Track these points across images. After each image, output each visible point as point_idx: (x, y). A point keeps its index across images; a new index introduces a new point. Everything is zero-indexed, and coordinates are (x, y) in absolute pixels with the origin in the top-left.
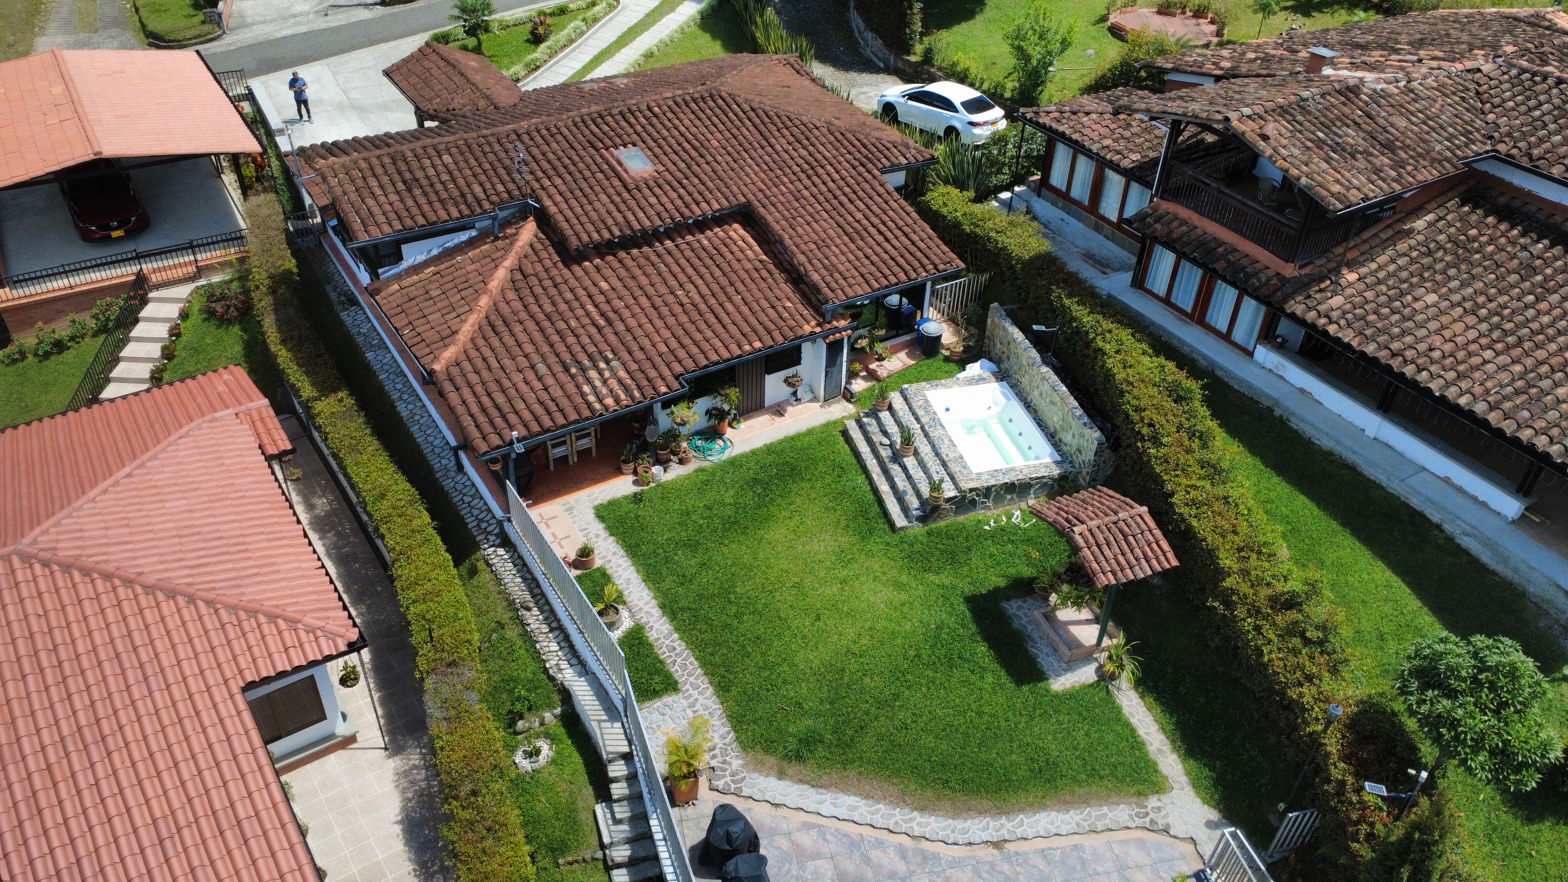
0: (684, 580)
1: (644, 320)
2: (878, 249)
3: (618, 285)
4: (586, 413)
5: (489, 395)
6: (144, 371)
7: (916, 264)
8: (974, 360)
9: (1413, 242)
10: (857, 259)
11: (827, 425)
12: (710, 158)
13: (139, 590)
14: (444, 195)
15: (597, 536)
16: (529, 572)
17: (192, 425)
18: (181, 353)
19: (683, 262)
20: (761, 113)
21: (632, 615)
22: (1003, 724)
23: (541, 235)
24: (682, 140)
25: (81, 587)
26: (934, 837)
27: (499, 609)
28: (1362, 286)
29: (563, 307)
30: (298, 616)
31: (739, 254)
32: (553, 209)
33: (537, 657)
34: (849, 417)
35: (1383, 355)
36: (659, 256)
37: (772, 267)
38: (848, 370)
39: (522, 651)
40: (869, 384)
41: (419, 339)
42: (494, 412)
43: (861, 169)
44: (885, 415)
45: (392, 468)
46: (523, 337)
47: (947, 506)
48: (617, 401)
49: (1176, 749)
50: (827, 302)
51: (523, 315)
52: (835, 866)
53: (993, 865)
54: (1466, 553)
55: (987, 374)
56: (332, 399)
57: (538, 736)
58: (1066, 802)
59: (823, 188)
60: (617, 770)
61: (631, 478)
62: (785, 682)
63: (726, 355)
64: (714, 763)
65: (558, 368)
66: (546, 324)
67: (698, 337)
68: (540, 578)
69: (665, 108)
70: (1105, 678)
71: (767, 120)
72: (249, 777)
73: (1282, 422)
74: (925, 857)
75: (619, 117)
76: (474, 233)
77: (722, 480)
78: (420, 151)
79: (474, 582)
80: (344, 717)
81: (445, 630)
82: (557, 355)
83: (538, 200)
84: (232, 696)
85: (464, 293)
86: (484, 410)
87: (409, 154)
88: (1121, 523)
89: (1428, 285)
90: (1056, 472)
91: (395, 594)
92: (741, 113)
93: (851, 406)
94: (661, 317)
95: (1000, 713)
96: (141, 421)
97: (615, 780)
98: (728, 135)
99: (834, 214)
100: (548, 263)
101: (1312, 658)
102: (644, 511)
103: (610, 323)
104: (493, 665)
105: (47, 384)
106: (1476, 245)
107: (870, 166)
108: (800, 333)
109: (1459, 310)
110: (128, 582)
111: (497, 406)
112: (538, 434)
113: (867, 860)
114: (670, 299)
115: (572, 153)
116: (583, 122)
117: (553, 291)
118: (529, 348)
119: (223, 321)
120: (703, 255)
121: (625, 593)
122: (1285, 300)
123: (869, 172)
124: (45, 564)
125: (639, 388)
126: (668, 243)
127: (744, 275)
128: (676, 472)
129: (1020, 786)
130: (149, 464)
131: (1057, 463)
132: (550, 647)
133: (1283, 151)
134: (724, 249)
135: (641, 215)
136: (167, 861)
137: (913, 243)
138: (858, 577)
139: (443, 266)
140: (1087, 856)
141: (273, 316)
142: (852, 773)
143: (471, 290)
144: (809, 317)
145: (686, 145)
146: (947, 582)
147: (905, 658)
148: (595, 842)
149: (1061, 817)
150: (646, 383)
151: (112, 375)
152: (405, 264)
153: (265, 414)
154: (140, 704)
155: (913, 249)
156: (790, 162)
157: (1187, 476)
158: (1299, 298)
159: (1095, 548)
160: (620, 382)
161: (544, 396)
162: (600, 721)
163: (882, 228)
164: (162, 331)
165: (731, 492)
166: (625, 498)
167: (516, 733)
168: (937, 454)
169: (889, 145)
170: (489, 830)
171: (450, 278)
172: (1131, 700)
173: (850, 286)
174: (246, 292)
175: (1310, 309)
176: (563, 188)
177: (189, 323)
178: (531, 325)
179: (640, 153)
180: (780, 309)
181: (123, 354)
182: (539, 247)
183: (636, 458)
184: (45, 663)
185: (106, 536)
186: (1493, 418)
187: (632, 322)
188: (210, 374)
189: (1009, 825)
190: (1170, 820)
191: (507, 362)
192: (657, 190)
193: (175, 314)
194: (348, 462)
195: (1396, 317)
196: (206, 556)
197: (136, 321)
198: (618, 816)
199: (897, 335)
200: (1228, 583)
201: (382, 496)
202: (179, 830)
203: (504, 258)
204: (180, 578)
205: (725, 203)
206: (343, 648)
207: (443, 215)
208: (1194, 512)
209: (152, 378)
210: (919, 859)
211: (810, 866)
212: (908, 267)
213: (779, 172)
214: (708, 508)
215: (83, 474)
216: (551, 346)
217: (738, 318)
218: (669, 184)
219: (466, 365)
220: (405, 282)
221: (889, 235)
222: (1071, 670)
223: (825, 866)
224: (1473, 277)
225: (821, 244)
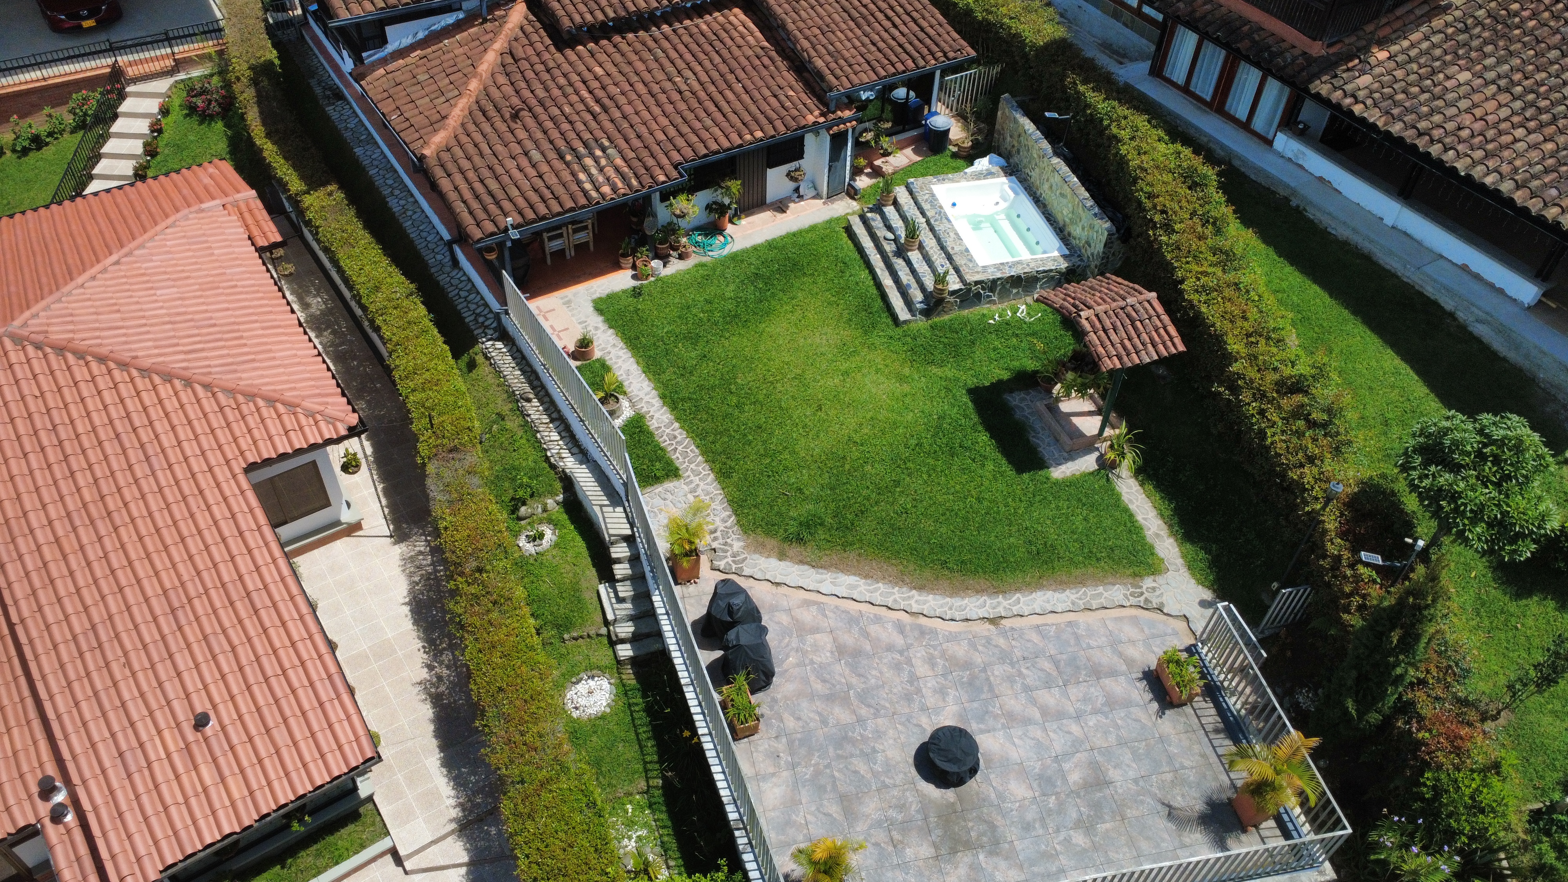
0: (685, 371)
1: (641, 107)
2: (886, 36)
3: (613, 70)
4: (583, 201)
5: (482, 181)
6: (127, 168)
7: (925, 51)
8: (983, 155)
9: (1449, 18)
10: (863, 45)
11: (830, 222)
13: (135, 373)
15: (596, 328)
16: (529, 365)
17: (179, 215)
18: (164, 150)
19: (681, 47)
21: (633, 405)
22: (1003, 509)
23: (532, 17)
25: (75, 369)
26: (932, 614)
27: (499, 401)
28: (1392, 65)
29: (556, 92)
30: (297, 401)
31: (740, 41)
33: (539, 446)
34: (854, 213)
35: (1409, 135)
36: (656, 41)
37: (773, 54)
38: (852, 166)
39: (524, 441)
40: (874, 181)
41: (407, 124)
42: (488, 199)
44: (890, 210)
45: (385, 261)
47: (951, 299)
48: (614, 189)
49: (1173, 534)
50: (831, 90)
51: (514, 100)
52: (835, 640)
53: (988, 640)
54: (1478, 340)
55: (996, 169)
56: (321, 193)
57: (541, 522)
58: (1062, 583)
60: (620, 551)
61: (630, 273)
62: (786, 468)
63: (726, 144)
64: (715, 545)
65: (552, 155)
66: (539, 110)
67: (697, 125)
68: (540, 369)
70: (1106, 466)
72: (256, 552)
73: (1299, 212)
74: (922, 632)
76: (461, 15)
77: (722, 275)
79: (473, 374)
80: (349, 505)
81: (445, 418)
82: (551, 142)
84: (234, 476)
85: (452, 77)
86: (477, 197)
88: (1129, 309)
89: (1461, 62)
90: (1064, 265)
91: (394, 383)
93: (854, 203)
94: (659, 105)
95: (1000, 499)
96: (126, 213)
97: (618, 561)
100: (539, 47)
101: (1314, 440)
102: (643, 304)
103: (605, 110)
104: (495, 455)
105: (28, 181)
106: (1517, 20)
108: (803, 123)
109: (1493, 88)
110: (123, 366)
111: (490, 193)
112: (534, 221)
113: (866, 634)
114: (668, 85)
117: (546, 76)
118: (522, 135)
119: (205, 117)
120: (702, 40)
121: (626, 384)
122: (1311, 80)
124: (38, 347)
125: (637, 177)
126: (665, 28)
127: (745, 62)
128: (675, 266)
129: (1017, 567)
130: (137, 252)
131: (1065, 257)
132: (551, 436)
134: (723, 35)
136: (180, 628)
137: (922, 30)
138: (859, 369)
139: (429, 50)
140: (1081, 632)
141: (256, 109)
142: (853, 555)
143: (460, 74)
144: (813, 107)
146: (950, 374)
147: (906, 446)
148: (599, 619)
149: (1057, 595)
150: (643, 171)
151: (94, 172)
152: (390, 48)
153: (253, 206)
154: (143, 482)
155: (922, 35)
157: (1199, 263)
158: (1325, 78)
159: (1101, 333)
160: (617, 170)
161: (539, 183)
162: (601, 506)
163: (890, 13)
164: (143, 127)
165: (732, 287)
166: (624, 291)
167: (520, 519)
168: (943, 248)
170: (495, 603)
171: (438, 62)
172: (1130, 488)
173: (856, 74)
174: (227, 85)
175: (1335, 88)
177: (170, 119)
178: (523, 111)
180: (783, 98)
181: (104, 150)
182: (529, 29)
183: (633, 253)
184: (45, 442)
185: (97, 321)
186: (1519, 197)
187: (628, 109)
188: (195, 167)
189: (1005, 603)
190: (1164, 599)
191: (499, 148)
193: (156, 110)
194: (341, 255)
195: (1426, 96)
196: (200, 342)
197: (116, 116)
198: (621, 595)
199: (904, 131)
200: (1235, 367)
201: (377, 289)
202: (190, 601)
203: (493, 40)
204: (176, 362)
206: (343, 432)
208: (1203, 298)
209: (135, 175)
210: (916, 633)
211: (810, 639)
214: (710, 302)
215: (70, 261)
216: (545, 132)
217: (738, 106)
219: (457, 151)
220: (391, 67)
221: (897, 20)
222: (1072, 459)
223: (824, 639)
224: (1511, 54)
225: (826, 29)
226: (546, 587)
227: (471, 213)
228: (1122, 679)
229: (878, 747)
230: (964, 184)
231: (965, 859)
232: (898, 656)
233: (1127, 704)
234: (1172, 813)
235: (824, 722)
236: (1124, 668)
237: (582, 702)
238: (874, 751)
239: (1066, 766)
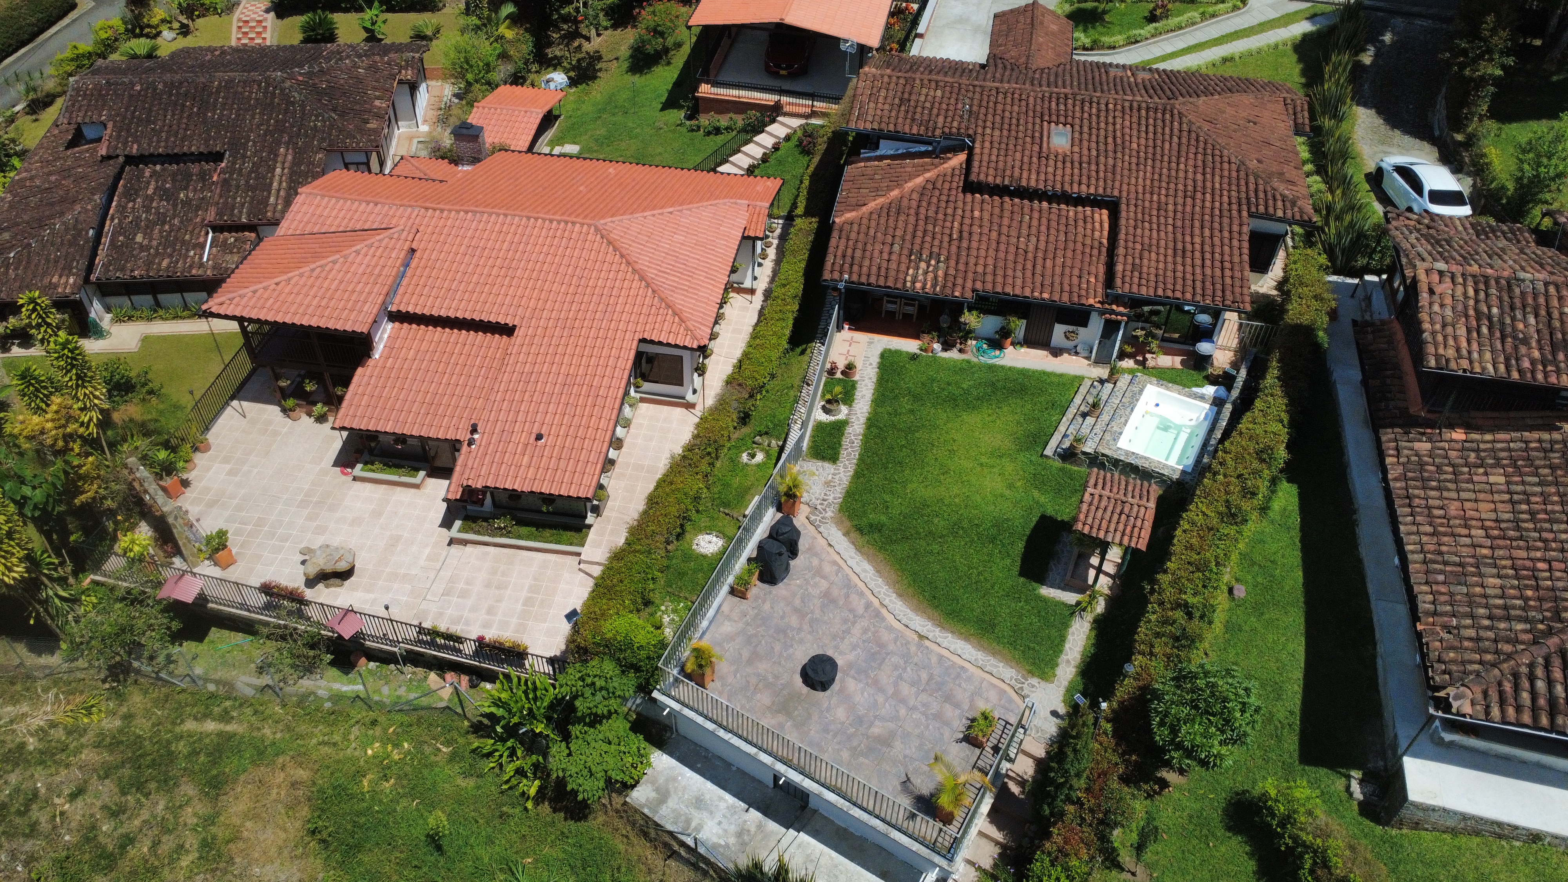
0: (896, 414)
1: (984, 246)
2: (1189, 269)
3: (986, 216)
4: (899, 285)
5: (854, 249)
6: (747, 163)
7: (1209, 292)
8: (1217, 384)
10: (1165, 270)
12: (1119, 155)
13: (630, 269)
14: (918, 116)
15: (868, 364)
17: (722, 201)
18: (772, 160)
19: (1044, 221)
20: (1193, 135)
21: (848, 415)
22: (987, 587)
23: (964, 166)
24: (1110, 134)
25: (609, 255)
26: (892, 611)
27: (798, 378)
28: (1459, 446)
29: (940, 216)
31: (1089, 232)
32: (977, 150)
33: (792, 411)
34: (1089, 377)
36: (1032, 210)
37: (1104, 250)
41: (844, 200)
42: (848, 260)
43: (1235, 207)
44: (1108, 386)
46: (901, 224)
47: (1083, 457)
49: (1079, 667)
50: (1113, 288)
51: (912, 211)
52: (829, 588)
55: (1211, 397)
56: (807, 220)
57: (762, 450)
58: (982, 646)
59: (1188, 209)
61: (918, 344)
62: (892, 492)
63: (1018, 291)
64: (819, 507)
65: (906, 252)
66: (921, 223)
67: (1010, 272)
69: (1119, 107)
70: (1078, 606)
71: (1193, 142)
74: (878, 615)
75: (1078, 103)
76: (930, 149)
77: (973, 373)
78: (926, 82)
79: (800, 358)
80: (695, 392)
82: (912, 244)
83: (973, 142)
84: (633, 340)
85: (891, 183)
86: (844, 256)
87: (918, 81)
88: (1128, 505)
89: (1510, 469)
90: (1176, 476)
92: (1176, 131)
94: (996, 250)
95: (992, 581)
98: (1151, 143)
99: (1180, 230)
100: (955, 185)
102: (911, 366)
103: (961, 238)
107: (1245, 207)
108: (1084, 301)
110: (628, 263)
111: (853, 258)
112: (863, 284)
113: (847, 596)
114: (1014, 241)
115: (1022, 116)
116: (1050, 97)
117: (943, 205)
118: (899, 233)
119: (802, 150)
120: (1063, 221)
121: (856, 401)
122: (1386, 427)
123: (1240, 211)
124: (603, 237)
125: (944, 287)
126: (1045, 204)
127: (1079, 246)
128: (953, 354)
129: (964, 621)
130: (684, 211)
131: (1183, 472)
132: (802, 409)
133: (1436, 308)
134: (1081, 223)
135: (1034, 177)
136: (562, 394)
137: (1223, 277)
138: (992, 467)
139: (896, 162)
140: (964, 675)
141: (818, 158)
142: (881, 556)
143: (895, 183)
144: (1099, 294)
145: (1110, 140)
146: (1042, 501)
147: (970, 522)
148: (743, 511)
150: (950, 284)
151: (730, 159)
152: (878, 153)
153: (762, 212)
156: (1182, 181)
157: (1209, 506)
158: (1398, 430)
159: (1093, 508)
160: (936, 277)
161: (884, 264)
163: (1208, 256)
164: (771, 143)
165: (971, 383)
166: (907, 353)
167: (754, 443)
168: (1109, 424)
169: (1278, 197)
171: (892, 171)
172: (1082, 627)
173: (1139, 285)
174: (821, 136)
175: (1396, 440)
176: (996, 139)
177: (787, 144)
178: (912, 219)
179: (1070, 135)
180: (1084, 280)
181: (743, 149)
183: (929, 333)
185: (636, 237)
187: (974, 245)
188: (765, 178)
189: (938, 633)
190: (1032, 694)
192: (1060, 165)
193: (783, 136)
195: (1449, 476)
196: (671, 269)
197: (763, 131)
200: (1162, 577)
201: (784, 286)
202: (574, 384)
203: (929, 170)
204: (651, 273)
205: (1101, 191)
206: (695, 346)
207: (907, 130)
208: (1186, 527)
209: (748, 169)
210: (873, 614)
211: (817, 579)
212: (1199, 290)
213: (1164, 184)
214: (949, 384)
216: (913, 237)
217: (1049, 272)
218: (1072, 163)
219: (855, 227)
220: (868, 164)
221: (1208, 263)
222: (1063, 589)
223: (824, 584)
224: (1557, 484)
225: (1146, 247)
226: (736, 482)
227: (833, 264)
228: (957, 712)
229: (795, 646)
230: (1175, 395)
231: (781, 718)
232: (851, 616)
233: (947, 723)
234: (906, 783)
235: (782, 618)
236: (966, 707)
237: (702, 543)
238: (792, 646)
239: (877, 723)
